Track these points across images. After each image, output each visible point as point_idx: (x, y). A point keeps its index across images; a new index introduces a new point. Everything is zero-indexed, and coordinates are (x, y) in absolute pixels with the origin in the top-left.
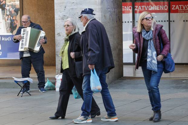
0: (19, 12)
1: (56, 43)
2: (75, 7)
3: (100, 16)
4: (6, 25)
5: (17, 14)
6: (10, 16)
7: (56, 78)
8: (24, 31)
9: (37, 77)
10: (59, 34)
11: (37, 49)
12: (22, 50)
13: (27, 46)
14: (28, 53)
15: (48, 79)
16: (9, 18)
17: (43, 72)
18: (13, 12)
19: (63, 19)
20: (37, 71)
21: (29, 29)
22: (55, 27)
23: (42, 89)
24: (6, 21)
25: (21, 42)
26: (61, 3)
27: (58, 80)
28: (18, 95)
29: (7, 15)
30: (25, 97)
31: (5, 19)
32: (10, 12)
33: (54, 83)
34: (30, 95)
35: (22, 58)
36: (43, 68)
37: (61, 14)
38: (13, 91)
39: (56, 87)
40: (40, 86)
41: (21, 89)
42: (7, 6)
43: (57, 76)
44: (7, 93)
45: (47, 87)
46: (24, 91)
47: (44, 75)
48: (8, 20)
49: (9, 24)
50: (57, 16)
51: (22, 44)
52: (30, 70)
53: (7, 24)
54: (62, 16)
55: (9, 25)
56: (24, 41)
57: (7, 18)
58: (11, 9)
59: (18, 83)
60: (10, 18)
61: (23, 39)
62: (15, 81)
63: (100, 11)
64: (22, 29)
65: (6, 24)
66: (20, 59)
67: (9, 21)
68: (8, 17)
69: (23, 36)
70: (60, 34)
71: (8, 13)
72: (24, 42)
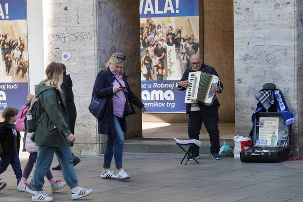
0: (199, 48)
1: (236, 93)
2: (262, 43)
3: (296, 56)
4: (181, 67)
5: (196, 52)
6: (186, 54)
7: (234, 140)
8: (192, 75)
9: (209, 138)
10: (239, 80)
11: (209, 100)
12: (190, 102)
13: (195, 98)
14: (197, 106)
15: (224, 141)
16: (185, 58)
17: (218, 132)
18: (191, 49)
19: (245, 59)
20: (209, 131)
21: (198, 74)
22: (235, 70)
23: (215, 154)
24: (181, 62)
25: (187, 91)
26: (242, 38)
27: (237, 143)
28: (181, 163)
29: (183, 53)
30: (190, 165)
31: (180, 59)
32: (187, 49)
33: (233, 147)
34: (198, 163)
35: (189, 112)
36: (217, 127)
37: (243, 53)
38: (177, 157)
39: (234, 153)
40: (213, 150)
41: (185, 154)
42: (182, 40)
43: (236, 137)
44: (168, 160)
45: (223, 152)
46: (189, 157)
47: (219, 136)
48: (183, 60)
49: (185, 65)
50: (236, 56)
51: (189, 94)
52: (200, 128)
53: (183, 66)
54: (243, 56)
55: (185, 67)
56: (192, 90)
57: (182, 57)
58: (188, 45)
59: (181, 146)
60: (187, 57)
61: (190, 88)
62: (177, 144)
63: (296, 49)
64: (190, 73)
65: (181, 65)
66: (187, 114)
67: (185, 62)
68: (184, 56)
69: (191, 82)
70: (241, 80)
71: (184, 50)
72: (191, 92)
